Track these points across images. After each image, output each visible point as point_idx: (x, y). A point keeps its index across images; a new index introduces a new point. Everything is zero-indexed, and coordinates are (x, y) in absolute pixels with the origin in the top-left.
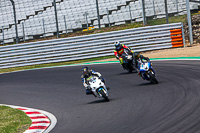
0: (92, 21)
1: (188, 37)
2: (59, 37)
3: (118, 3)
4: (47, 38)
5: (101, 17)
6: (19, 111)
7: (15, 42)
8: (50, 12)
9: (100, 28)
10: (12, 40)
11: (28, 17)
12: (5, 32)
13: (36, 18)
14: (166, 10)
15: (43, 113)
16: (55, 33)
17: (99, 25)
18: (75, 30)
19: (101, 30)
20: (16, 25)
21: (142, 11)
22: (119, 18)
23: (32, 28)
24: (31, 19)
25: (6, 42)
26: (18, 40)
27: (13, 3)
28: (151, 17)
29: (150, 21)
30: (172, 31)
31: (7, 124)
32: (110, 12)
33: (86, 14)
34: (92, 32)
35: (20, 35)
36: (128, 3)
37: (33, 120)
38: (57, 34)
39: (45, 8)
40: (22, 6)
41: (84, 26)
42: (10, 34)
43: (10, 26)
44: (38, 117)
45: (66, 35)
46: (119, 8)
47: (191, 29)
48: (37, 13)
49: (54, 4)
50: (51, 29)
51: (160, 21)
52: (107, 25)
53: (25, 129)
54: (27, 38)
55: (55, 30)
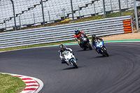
0: (68, 15)
1: (135, 26)
2: (45, 26)
3: (86, 2)
4: (37, 26)
5: (74, 12)
6: (17, 78)
7: (14, 29)
8: (39, 8)
9: (73, 20)
10: (12, 28)
11: (23, 12)
12: (7, 22)
13: (29, 13)
14: (120, 7)
15: (34, 79)
16: (42, 23)
17: (73, 17)
18: (56, 21)
19: (74, 21)
20: (14, 17)
21: (102, 7)
22: (87, 12)
23: (26, 19)
24: (25, 13)
25: (7, 29)
26: (16, 28)
27: (13, 2)
28: (109, 12)
29: (108, 14)
30: (124, 21)
31: (9, 86)
32: (81, 8)
33: (64, 10)
34: (68, 22)
35: (17, 24)
36: (93, 2)
37: (27, 84)
38: (44, 24)
39: (35, 6)
40: (19, 4)
41: (63, 18)
42: (11, 24)
43: (11, 18)
44: (30, 82)
45: (50, 25)
46: (87, 5)
47: (137, 20)
48: (29, 9)
49: (41, 3)
50: (39, 20)
51: (115, 15)
52: (78, 18)
53: (21, 90)
54: (22, 27)
55: (42, 21)
